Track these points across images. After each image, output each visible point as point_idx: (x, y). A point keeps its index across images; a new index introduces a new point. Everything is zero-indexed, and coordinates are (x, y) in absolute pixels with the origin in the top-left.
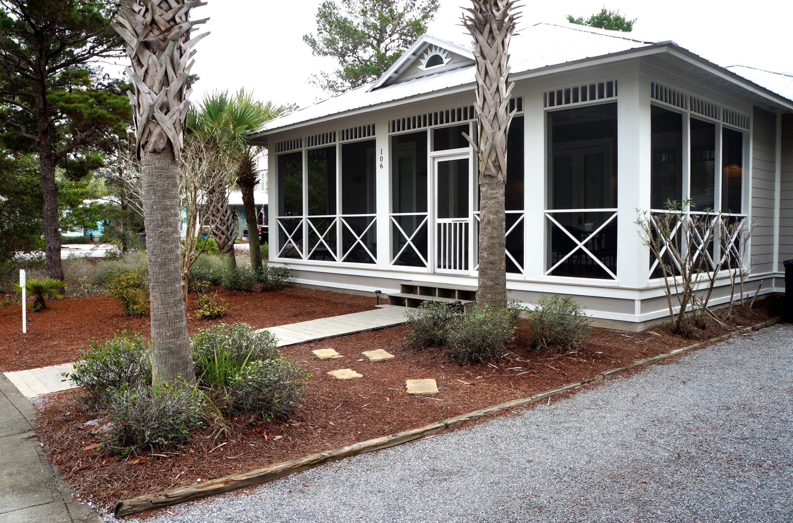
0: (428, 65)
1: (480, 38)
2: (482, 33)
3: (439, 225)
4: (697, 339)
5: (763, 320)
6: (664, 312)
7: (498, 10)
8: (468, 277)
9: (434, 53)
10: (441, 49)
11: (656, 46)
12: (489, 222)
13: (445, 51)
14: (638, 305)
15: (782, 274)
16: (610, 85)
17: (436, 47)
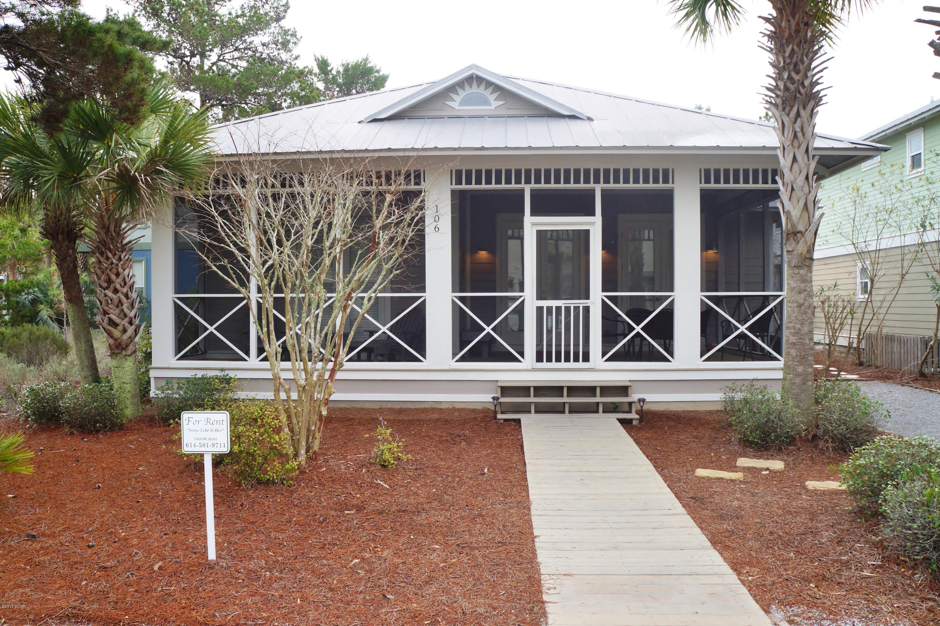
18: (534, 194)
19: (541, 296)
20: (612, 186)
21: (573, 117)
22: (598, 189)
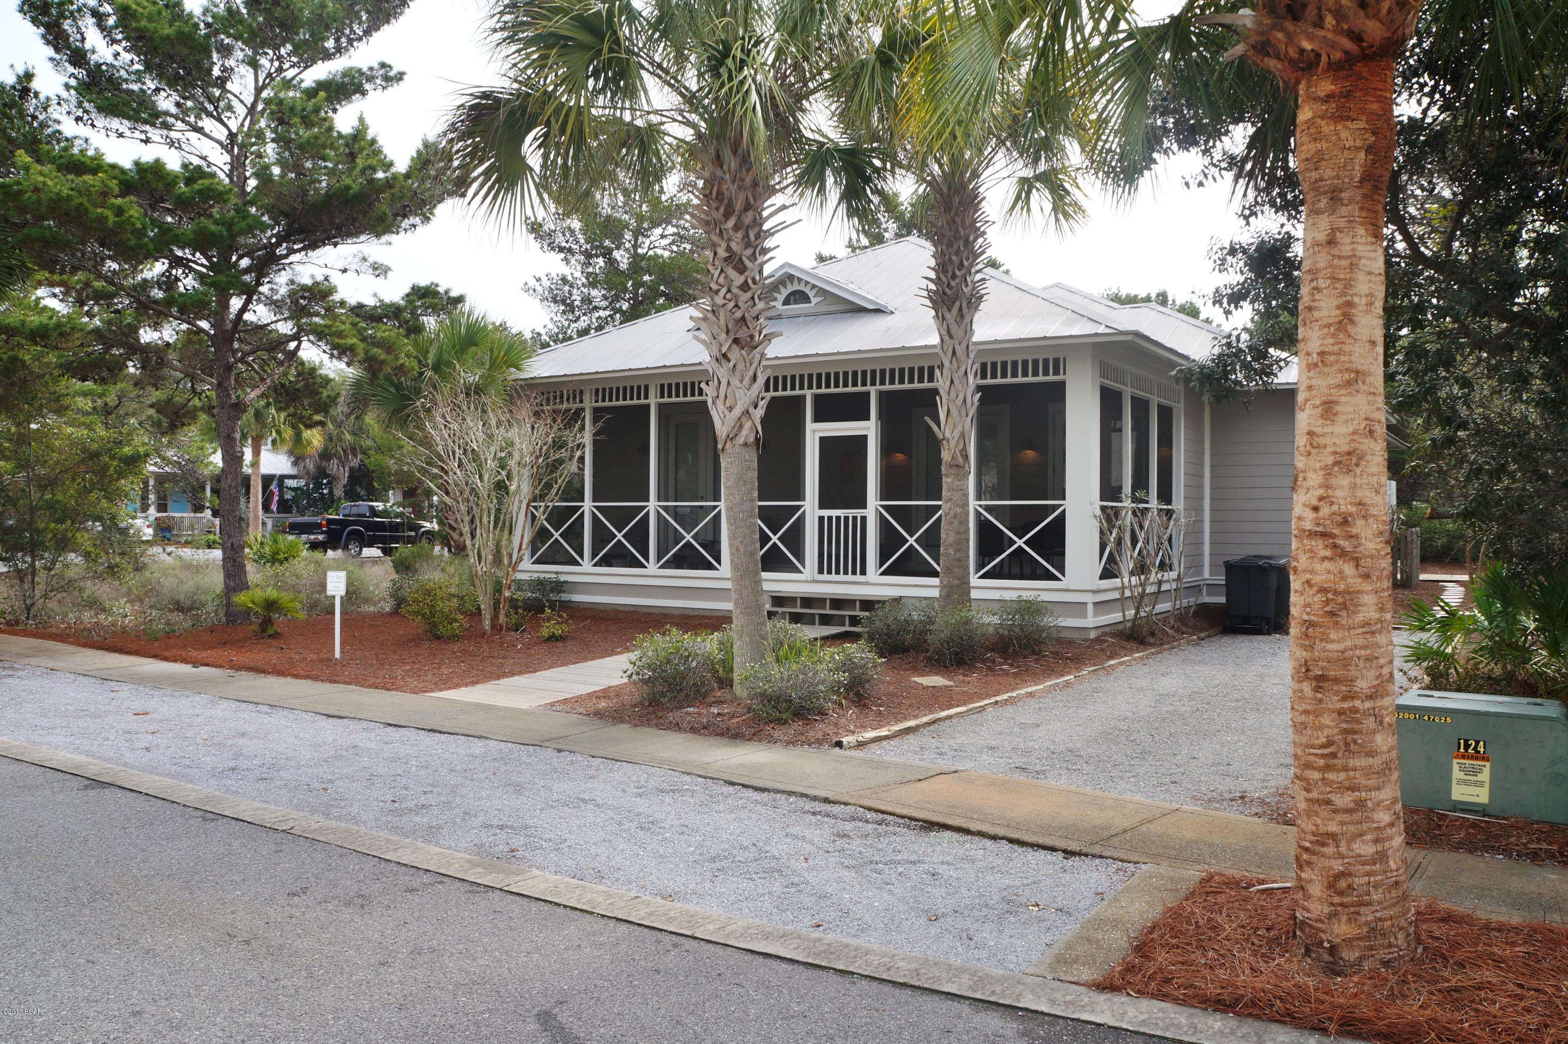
0: (786, 302)
1: (947, 315)
2: (950, 310)
3: (821, 519)
4: (1152, 645)
5: (1205, 630)
6: (1116, 617)
7: (967, 286)
8: (867, 583)
9: (796, 287)
10: (807, 283)
11: (1121, 333)
12: (955, 516)
13: (814, 286)
14: (1090, 608)
15: (1221, 579)
16: (1056, 361)
17: (800, 280)
18: (817, 398)
19: (824, 504)
20: (887, 387)
21: (878, 311)
22: (873, 391)
